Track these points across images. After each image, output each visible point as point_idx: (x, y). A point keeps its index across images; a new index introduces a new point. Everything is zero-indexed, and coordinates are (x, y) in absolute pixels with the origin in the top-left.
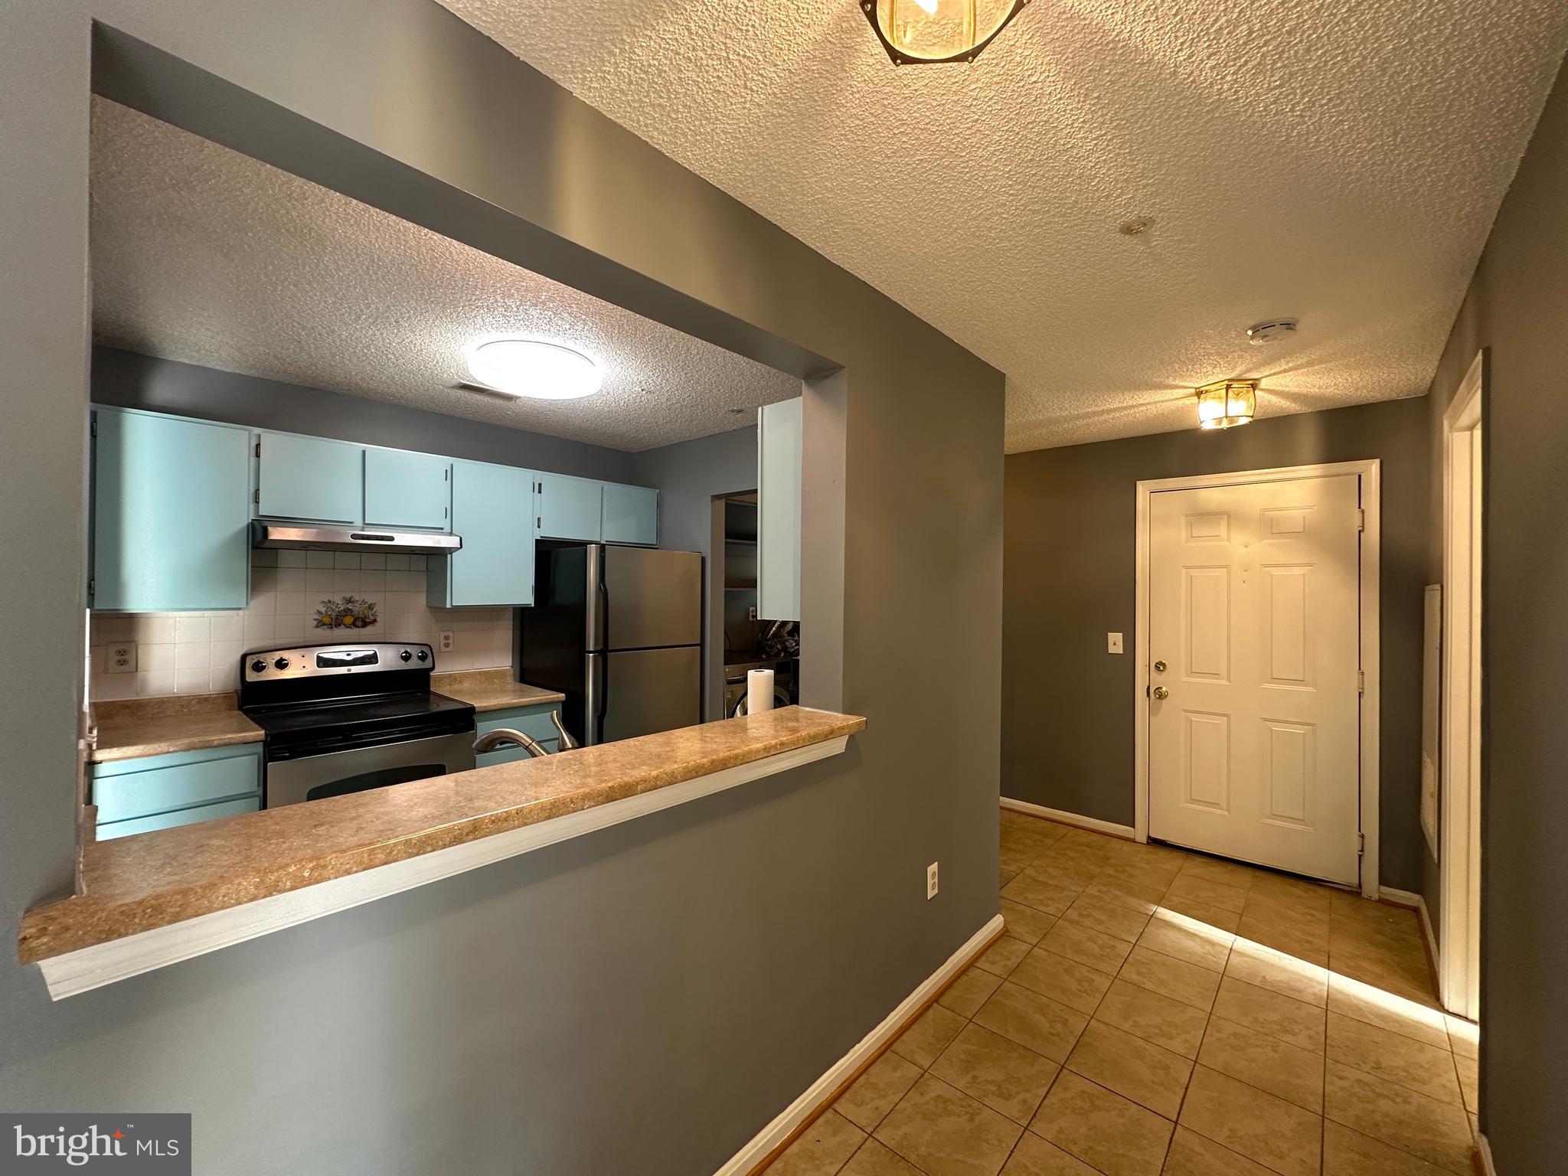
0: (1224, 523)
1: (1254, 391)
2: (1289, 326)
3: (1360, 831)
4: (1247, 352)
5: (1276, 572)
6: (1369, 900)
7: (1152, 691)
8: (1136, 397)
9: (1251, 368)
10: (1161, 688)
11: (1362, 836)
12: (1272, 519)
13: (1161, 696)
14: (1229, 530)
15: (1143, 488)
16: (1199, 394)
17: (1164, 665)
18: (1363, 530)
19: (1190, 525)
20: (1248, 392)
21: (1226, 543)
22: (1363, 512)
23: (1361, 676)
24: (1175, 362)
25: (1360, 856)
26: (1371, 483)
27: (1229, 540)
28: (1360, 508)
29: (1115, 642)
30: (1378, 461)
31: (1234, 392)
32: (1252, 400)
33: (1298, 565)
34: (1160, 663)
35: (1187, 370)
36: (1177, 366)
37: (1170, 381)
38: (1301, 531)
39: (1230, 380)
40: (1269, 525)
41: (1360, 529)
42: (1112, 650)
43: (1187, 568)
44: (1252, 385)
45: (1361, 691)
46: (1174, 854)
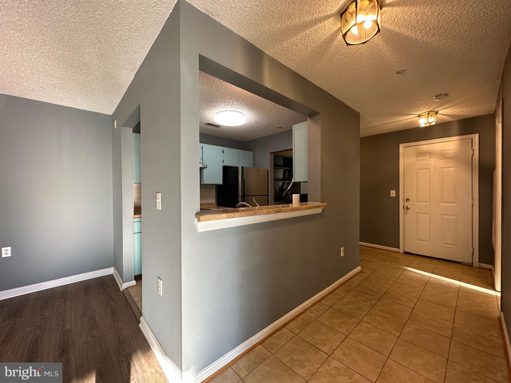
0: (428, 156)
1: (437, 114)
2: (446, 95)
3: (472, 247)
4: (434, 103)
5: (445, 169)
6: (476, 267)
7: (405, 207)
8: (399, 118)
9: (435, 108)
10: (408, 206)
11: (473, 248)
12: (443, 154)
13: (408, 208)
14: (429, 157)
15: (401, 147)
16: (419, 116)
17: (409, 199)
18: (473, 156)
19: (417, 157)
20: (435, 115)
21: (429, 161)
22: (473, 150)
23: (472, 200)
24: (412, 107)
25: (472, 254)
26: (476, 141)
27: (430, 161)
28: (472, 149)
29: (393, 193)
30: (478, 134)
31: (430, 115)
32: (436, 117)
33: (452, 167)
34: (408, 199)
35: (416, 109)
36: (412, 108)
37: (410, 113)
38: (453, 156)
39: (429, 112)
40: (443, 155)
41: (472, 155)
42: (392, 195)
43: (416, 170)
44: (436, 113)
45: (472, 204)
46: (412, 256)
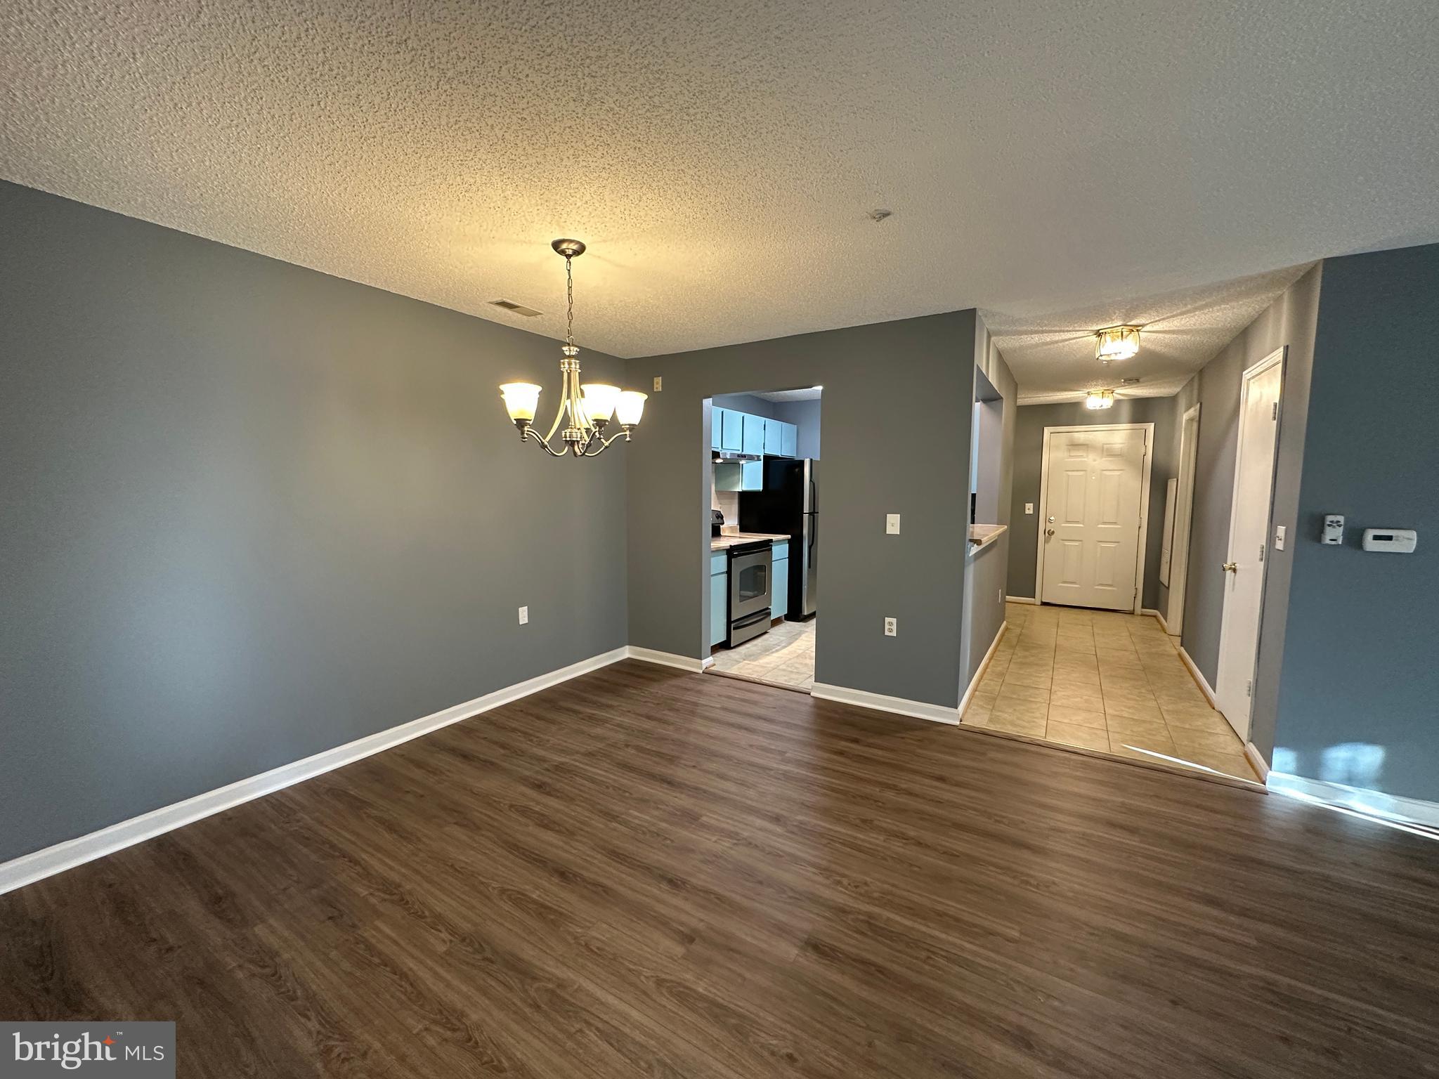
0: (1085, 449)
3: (1135, 585)
5: (1107, 473)
6: (1138, 615)
7: (1046, 532)
10: (1051, 530)
11: (1136, 588)
12: (1107, 449)
13: (1051, 534)
14: (1087, 453)
15: (1047, 430)
19: (1069, 450)
21: (1085, 459)
22: (1145, 447)
23: (1140, 519)
25: (1135, 596)
26: (1150, 435)
28: (1144, 444)
29: (1029, 509)
30: (1153, 424)
33: (1117, 470)
34: (1051, 518)
38: (1121, 454)
39: (1104, 390)
41: (1144, 454)
42: (1027, 512)
43: (1067, 471)
45: (1140, 525)
